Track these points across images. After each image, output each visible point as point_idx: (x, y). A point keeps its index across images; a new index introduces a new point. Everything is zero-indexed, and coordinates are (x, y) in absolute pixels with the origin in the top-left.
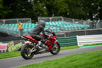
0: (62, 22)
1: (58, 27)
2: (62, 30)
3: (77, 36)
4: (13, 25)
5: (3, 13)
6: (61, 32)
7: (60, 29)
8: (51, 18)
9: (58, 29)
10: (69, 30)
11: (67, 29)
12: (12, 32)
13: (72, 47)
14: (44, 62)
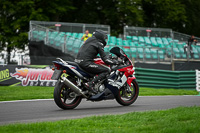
0: (171, 40)
1: (161, 49)
2: (169, 57)
3: (197, 71)
4: (75, 34)
5: (57, 10)
6: (166, 59)
7: (165, 54)
8: (149, 30)
9: (161, 52)
10: (182, 57)
11: (178, 56)
12: (70, 49)
13: (185, 91)
14: (128, 115)
